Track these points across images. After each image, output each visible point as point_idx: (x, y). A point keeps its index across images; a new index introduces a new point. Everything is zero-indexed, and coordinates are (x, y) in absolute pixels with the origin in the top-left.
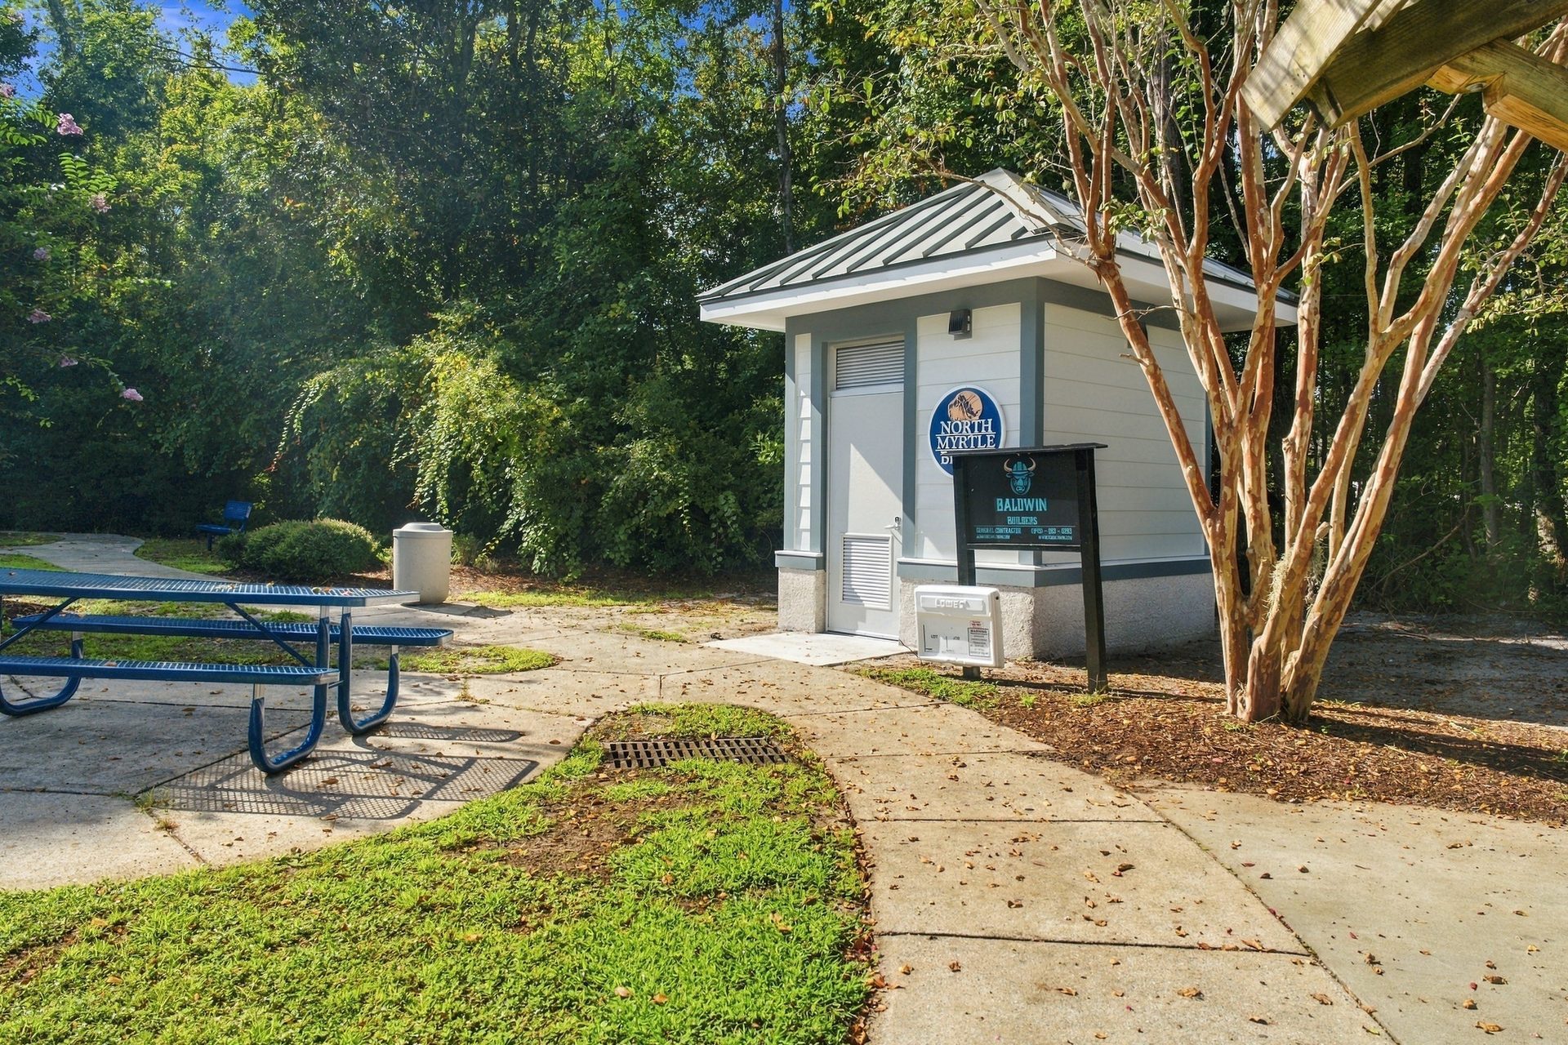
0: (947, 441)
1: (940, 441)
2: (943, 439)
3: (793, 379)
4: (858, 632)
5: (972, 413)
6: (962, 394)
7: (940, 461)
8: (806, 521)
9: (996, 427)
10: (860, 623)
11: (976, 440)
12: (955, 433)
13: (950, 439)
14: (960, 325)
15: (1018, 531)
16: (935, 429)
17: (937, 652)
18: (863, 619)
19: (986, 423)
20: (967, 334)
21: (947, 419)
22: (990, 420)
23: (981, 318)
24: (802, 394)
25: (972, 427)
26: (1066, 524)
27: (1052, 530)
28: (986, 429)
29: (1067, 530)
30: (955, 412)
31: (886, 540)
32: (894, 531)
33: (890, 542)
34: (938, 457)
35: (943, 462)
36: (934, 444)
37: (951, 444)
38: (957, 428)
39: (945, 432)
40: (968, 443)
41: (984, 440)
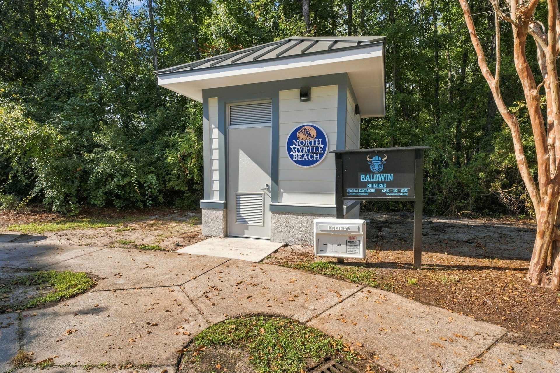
0: (296, 149)
1: (293, 149)
2: (294, 148)
3: (208, 119)
4: (244, 236)
5: (310, 136)
6: (307, 128)
7: (292, 158)
8: (216, 186)
9: (324, 142)
10: (246, 231)
11: (313, 149)
12: (301, 146)
13: (298, 149)
14: (305, 95)
15: (374, 191)
16: (290, 143)
17: (326, 252)
18: (247, 229)
19: (318, 141)
20: (309, 100)
21: (296, 139)
22: (320, 140)
23: (315, 92)
24: (213, 126)
25: (311, 143)
26: (404, 187)
27: (395, 190)
28: (319, 144)
29: (405, 190)
30: (301, 136)
31: (260, 195)
32: (265, 191)
33: (263, 195)
34: (291, 156)
35: (294, 159)
36: (289, 150)
37: (298, 151)
38: (302, 143)
39: (296, 145)
40: (309, 150)
41: (317, 149)
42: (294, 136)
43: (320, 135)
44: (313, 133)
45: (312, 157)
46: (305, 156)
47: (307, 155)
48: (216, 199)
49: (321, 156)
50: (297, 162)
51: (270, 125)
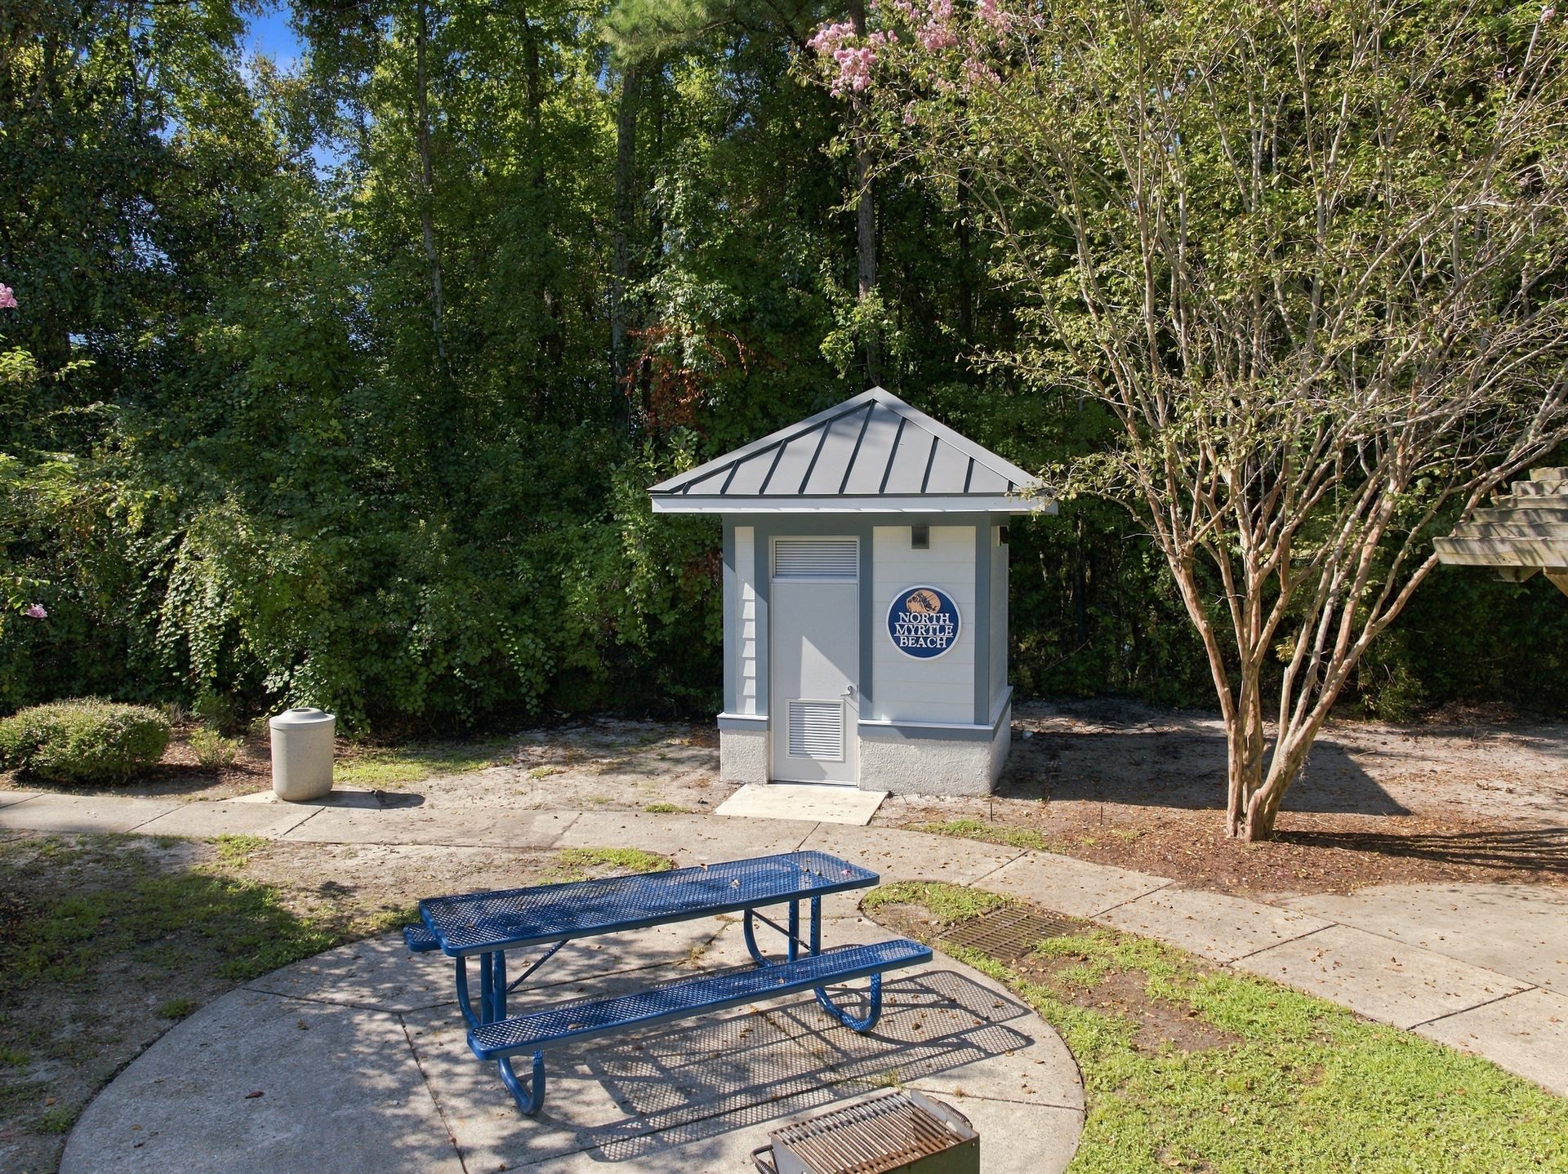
0: (905, 628)
1: (898, 627)
2: (902, 626)
3: (732, 566)
4: (805, 781)
5: (930, 607)
6: (926, 594)
7: (898, 643)
8: (750, 688)
9: (954, 618)
11: (934, 630)
12: (914, 623)
13: (908, 628)
14: (920, 539)
16: (894, 618)
19: (944, 616)
20: (927, 546)
21: (906, 610)
22: (947, 615)
23: (936, 533)
24: (743, 579)
25: (931, 620)
28: (945, 621)
30: (915, 607)
31: (838, 705)
32: (849, 699)
33: (842, 707)
34: (897, 640)
35: (901, 645)
36: (893, 630)
37: (909, 631)
38: (915, 618)
39: (904, 621)
40: (927, 631)
41: (942, 629)
42: (900, 606)
43: (947, 607)
44: (936, 603)
45: (932, 642)
46: (922, 641)
47: (925, 639)
48: (749, 712)
49: (949, 641)
50: (906, 649)
51: (856, 581)
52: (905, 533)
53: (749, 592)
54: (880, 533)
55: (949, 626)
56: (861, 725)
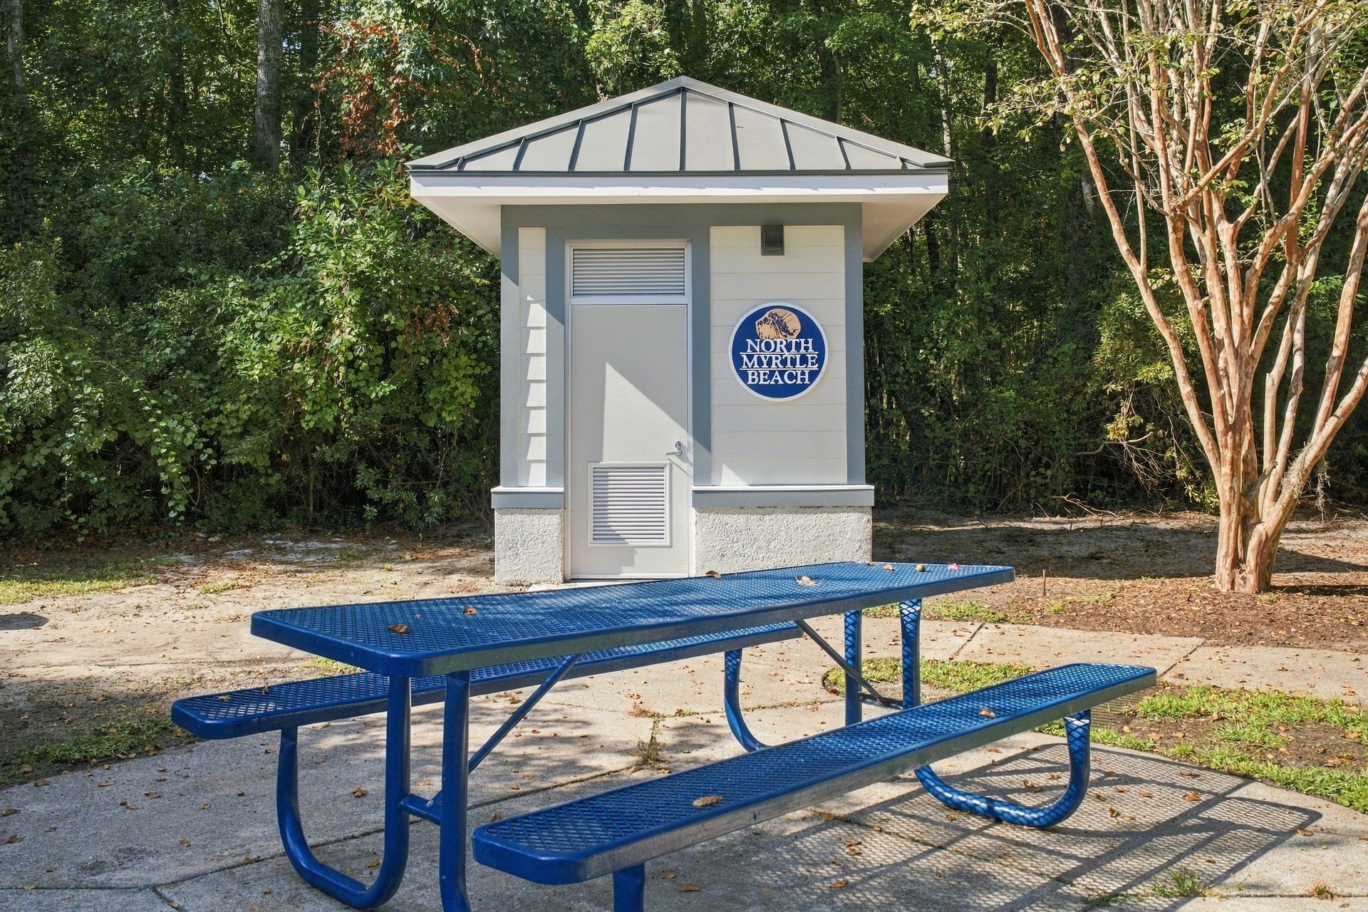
0: (755, 359)
1: (745, 359)
2: (750, 357)
3: (515, 281)
4: (621, 576)
5: (787, 332)
6: (780, 312)
7: (745, 380)
8: (538, 449)
9: (819, 346)
11: (793, 361)
12: (767, 352)
13: (759, 359)
14: (773, 242)
16: (739, 346)
19: (806, 342)
20: (781, 252)
21: (754, 336)
22: (810, 340)
23: (795, 235)
24: (530, 299)
25: (789, 347)
28: (807, 348)
30: (765, 330)
31: (661, 468)
32: (674, 459)
33: (667, 469)
34: (744, 375)
35: (750, 382)
36: (738, 362)
37: (760, 363)
38: (768, 346)
39: (753, 349)
40: (784, 362)
41: (804, 360)
42: (748, 330)
43: (809, 329)
44: (794, 324)
45: (791, 377)
46: (777, 376)
47: (782, 373)
48: (538, 482)
49: (813, 375)
50: (757, 388)
51: (685, 300)
52: (752, 235)
53: (538, 315)
54: (719, 235)
55: (812, 353)
56: (695, 492)
